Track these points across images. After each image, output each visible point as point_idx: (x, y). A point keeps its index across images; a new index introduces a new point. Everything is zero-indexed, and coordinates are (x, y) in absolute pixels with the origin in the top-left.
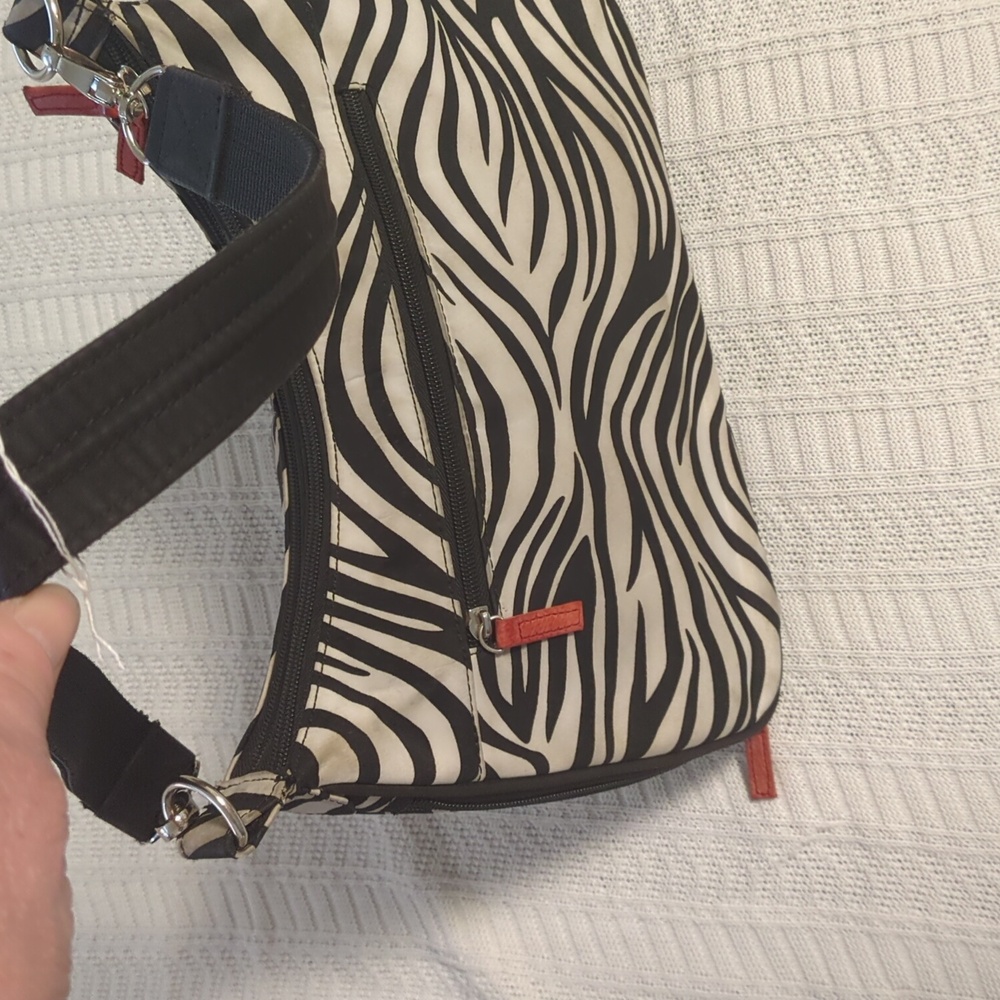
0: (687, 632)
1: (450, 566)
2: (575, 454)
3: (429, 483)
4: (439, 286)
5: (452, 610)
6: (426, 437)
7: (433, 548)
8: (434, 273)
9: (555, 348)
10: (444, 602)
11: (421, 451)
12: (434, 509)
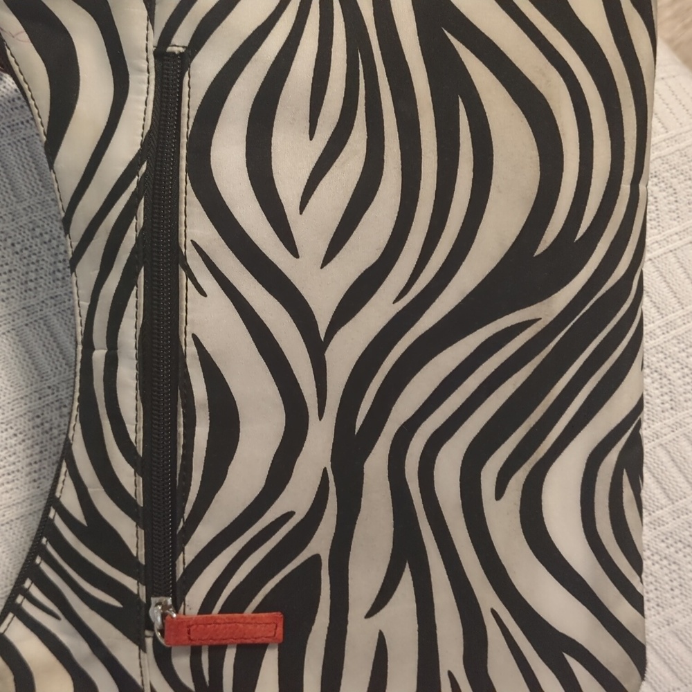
0: (450, 674)
1: (142, 552)
2: (325, 470)
3: (133, 470)
4: (191, 276)
5: (136, 592)
6: (141, 424)
7: (128, 531)
8: (189, 262)
9: (329, 355)
10: (130, 583)
11: (132, 437)
12: (133, 495)
